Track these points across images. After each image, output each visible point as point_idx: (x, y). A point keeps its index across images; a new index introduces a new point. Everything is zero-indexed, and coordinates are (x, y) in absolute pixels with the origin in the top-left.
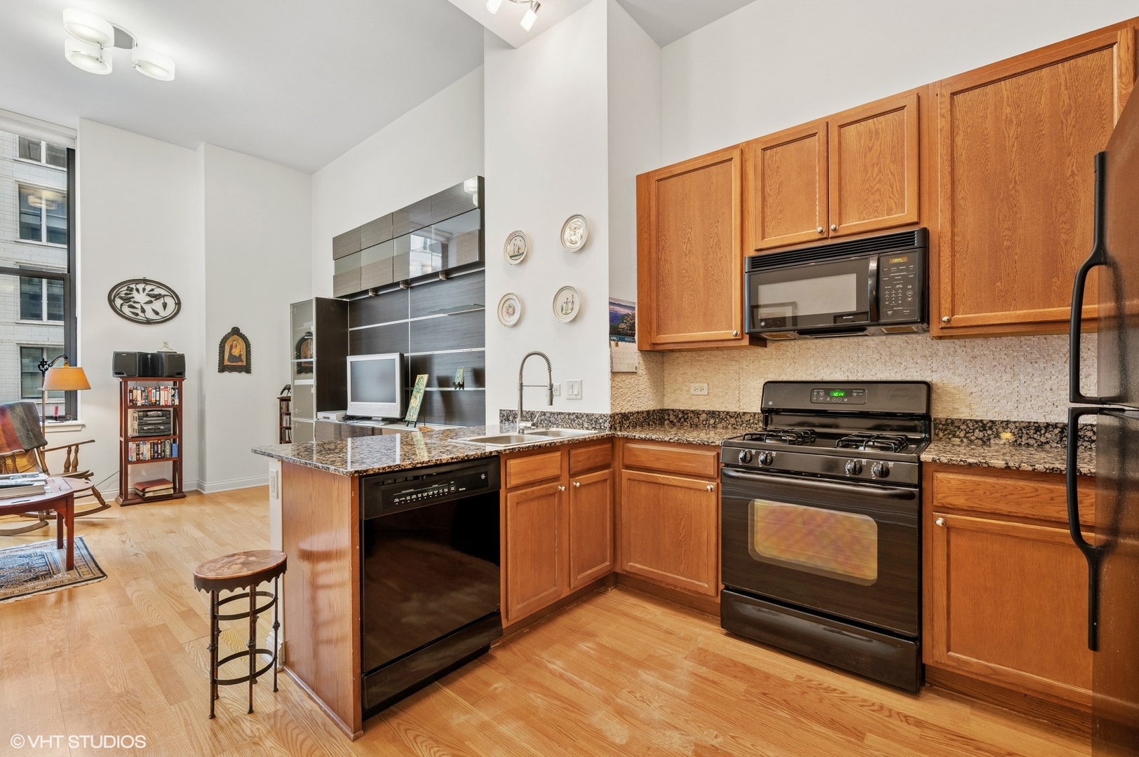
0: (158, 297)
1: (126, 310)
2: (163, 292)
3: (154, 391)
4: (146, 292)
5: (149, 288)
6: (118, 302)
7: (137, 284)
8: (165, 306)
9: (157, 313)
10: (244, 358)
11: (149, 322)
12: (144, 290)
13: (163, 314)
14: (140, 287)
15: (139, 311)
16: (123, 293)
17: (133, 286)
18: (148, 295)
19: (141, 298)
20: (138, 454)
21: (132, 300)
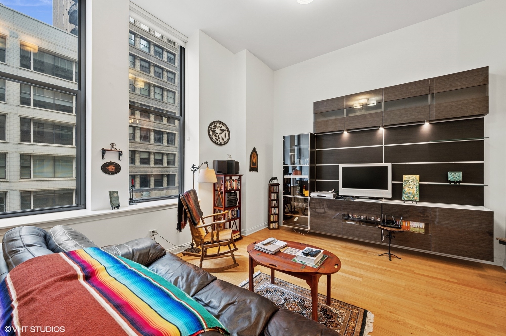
0: (223, 131)
1: (214, 137)
2: (225, 129)
3: (232, 182)
4: (220, 128)
5: (221, 125)
6: (211, 133)
7: (217, 123)
8: (225, 135)
9: (223, 140)
10: (256, 163)
11: (220, 144)
12: (219, 126)
13: (225, 140)
14: (218, 125)
15: (217, 138)
16: (213, 128)
17: (215, 124)
18: (221, 130)
19: (218, 131)
20: (228, 217)
21: (216, 132)
